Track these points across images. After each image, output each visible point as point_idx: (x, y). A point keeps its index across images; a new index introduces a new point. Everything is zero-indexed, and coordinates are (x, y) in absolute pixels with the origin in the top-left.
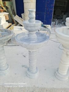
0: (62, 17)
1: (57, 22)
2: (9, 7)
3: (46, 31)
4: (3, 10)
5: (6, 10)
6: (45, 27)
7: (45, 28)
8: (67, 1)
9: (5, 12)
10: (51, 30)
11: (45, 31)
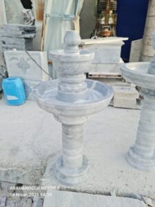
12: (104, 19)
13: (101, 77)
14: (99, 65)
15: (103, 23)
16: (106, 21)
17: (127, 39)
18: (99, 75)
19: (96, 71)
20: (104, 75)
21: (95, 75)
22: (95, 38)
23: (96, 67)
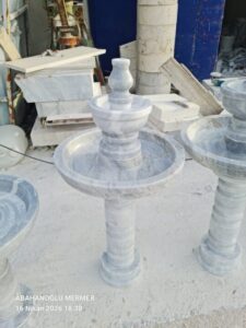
12: (58, 18)
13: (68, 123)
14: (61, 103)
15: (59, 24)
16: (64, 20)
17: (103, 51)
18: (65, 121)
19: (58, 113)
20: (71, 120)
21: (57, 121)
22: (48, 54)
23: (57, 107)
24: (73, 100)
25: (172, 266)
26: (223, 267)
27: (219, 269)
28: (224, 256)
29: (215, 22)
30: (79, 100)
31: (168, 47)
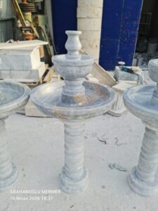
0: (145, 48)
1: (141, 59)
2: (43, 27)
3: (133, 80)
4: (33, 36)
5: (38, 36)
6: (131, 71)
7: (130, 74)
8: (151, 13)
9: (37, 41)
10: (143, 77)
11: (130, 80)
24: (19, 70)
25: (39, 182)
26: (70, 188)
27: (68, 189)
28: (71, 179)
29: (133, 32)
30: (23, 70)
31: (95, 45)
